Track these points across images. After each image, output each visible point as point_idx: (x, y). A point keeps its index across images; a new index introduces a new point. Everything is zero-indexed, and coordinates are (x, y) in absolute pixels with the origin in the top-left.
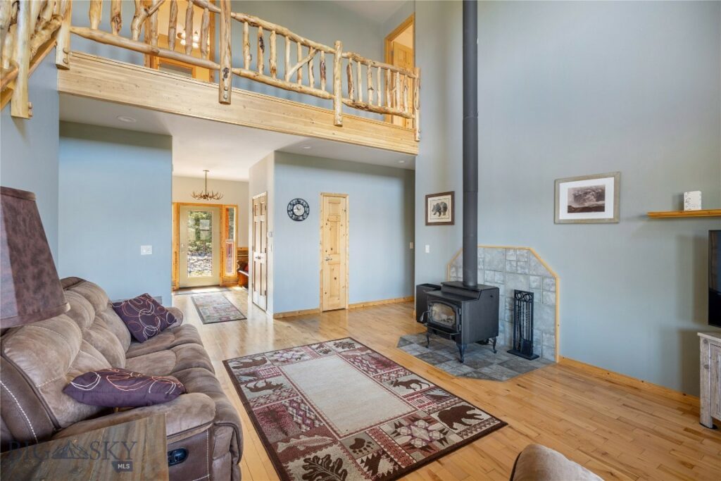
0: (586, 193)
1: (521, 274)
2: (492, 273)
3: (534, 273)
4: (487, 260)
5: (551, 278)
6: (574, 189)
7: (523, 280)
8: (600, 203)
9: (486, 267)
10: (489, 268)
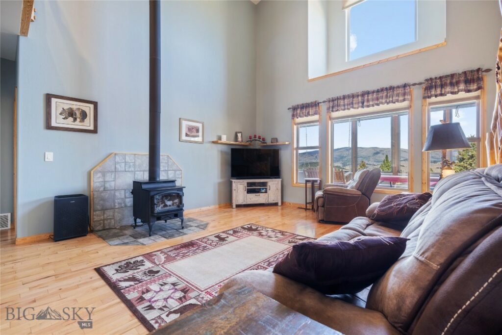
0: (193, 128)
1: (163, 171)
2: (142, 173)
3: (171, 169)
4: (137, 163)
5: (179, 170)
6: (188, 125)
7: (164, 174)
8: (198, 134)
9: (136, 170)
10: (139, 170)
